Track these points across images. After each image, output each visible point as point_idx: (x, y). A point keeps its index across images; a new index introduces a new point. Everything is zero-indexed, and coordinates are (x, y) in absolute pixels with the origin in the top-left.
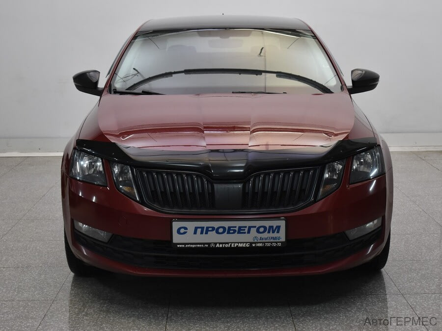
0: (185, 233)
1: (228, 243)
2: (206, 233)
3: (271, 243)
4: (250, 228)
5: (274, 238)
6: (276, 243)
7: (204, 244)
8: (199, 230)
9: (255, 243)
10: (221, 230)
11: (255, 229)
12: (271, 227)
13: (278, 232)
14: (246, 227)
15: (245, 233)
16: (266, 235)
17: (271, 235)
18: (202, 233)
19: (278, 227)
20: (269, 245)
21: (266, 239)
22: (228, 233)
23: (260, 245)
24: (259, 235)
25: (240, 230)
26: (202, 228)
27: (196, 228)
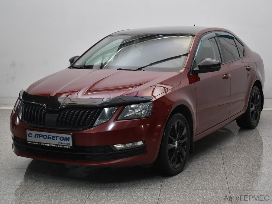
0: (31, 136)
1: (48, 144)
2: (39, 138)
3: (66, 146)
4: (57, 137)
5: (67, 144)
6: (68, 146)
7: (39, 143)
8: (37, 136)
9: (59, 145)
10: (45, 137)
11: (59, 138)
12: (66, 138)
13: (69, 141)
14: (55, 136)
15: (55, 139)
16: (63, 142)
17: (66, 142)
18: (38, 137)
19: (69, 138)
20: (65, 147)
21: (64, 144)
22: (48, 138)
23: (61, 146)
24: (61, 142)
25: (53, 138)
26: (38, 135)
27: (36, 135)
